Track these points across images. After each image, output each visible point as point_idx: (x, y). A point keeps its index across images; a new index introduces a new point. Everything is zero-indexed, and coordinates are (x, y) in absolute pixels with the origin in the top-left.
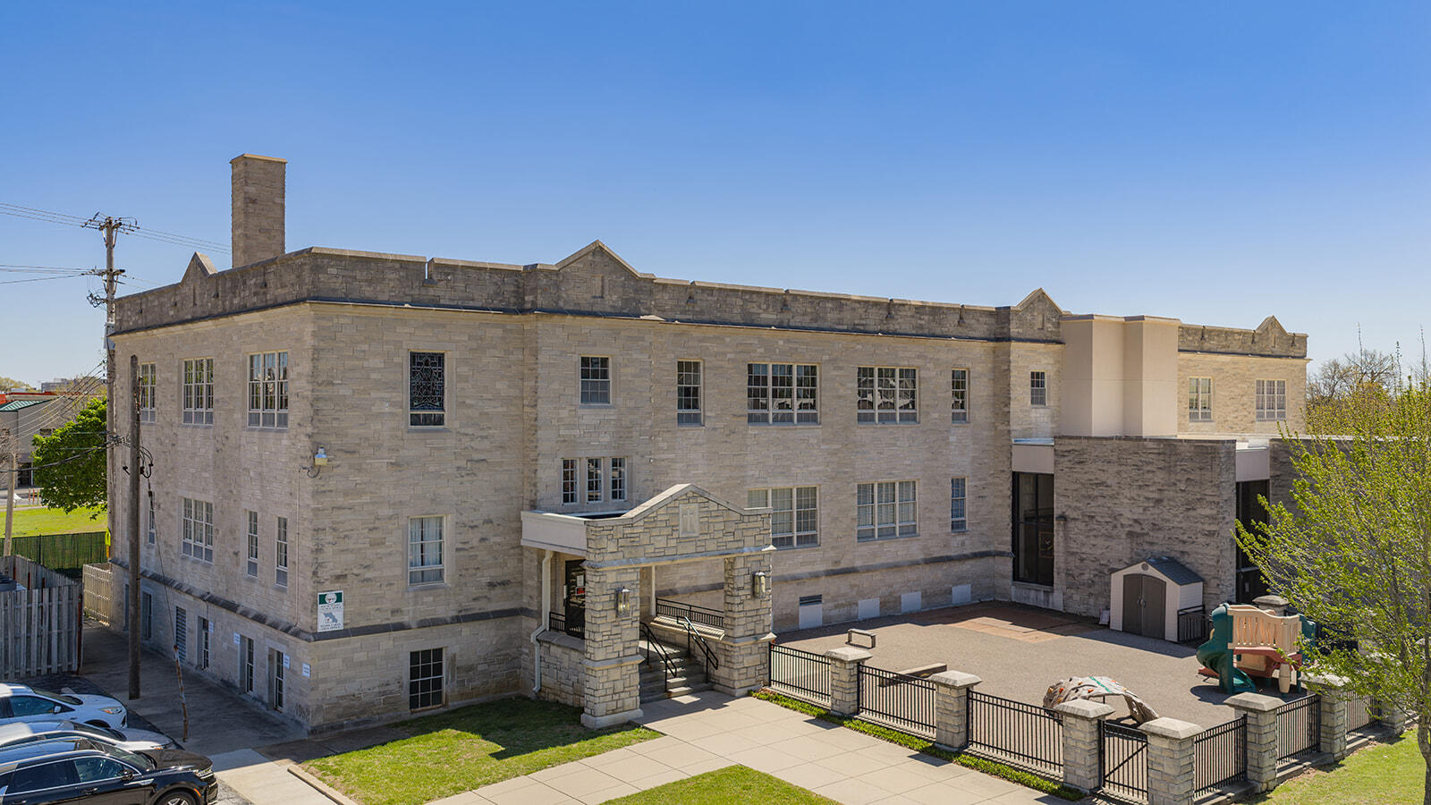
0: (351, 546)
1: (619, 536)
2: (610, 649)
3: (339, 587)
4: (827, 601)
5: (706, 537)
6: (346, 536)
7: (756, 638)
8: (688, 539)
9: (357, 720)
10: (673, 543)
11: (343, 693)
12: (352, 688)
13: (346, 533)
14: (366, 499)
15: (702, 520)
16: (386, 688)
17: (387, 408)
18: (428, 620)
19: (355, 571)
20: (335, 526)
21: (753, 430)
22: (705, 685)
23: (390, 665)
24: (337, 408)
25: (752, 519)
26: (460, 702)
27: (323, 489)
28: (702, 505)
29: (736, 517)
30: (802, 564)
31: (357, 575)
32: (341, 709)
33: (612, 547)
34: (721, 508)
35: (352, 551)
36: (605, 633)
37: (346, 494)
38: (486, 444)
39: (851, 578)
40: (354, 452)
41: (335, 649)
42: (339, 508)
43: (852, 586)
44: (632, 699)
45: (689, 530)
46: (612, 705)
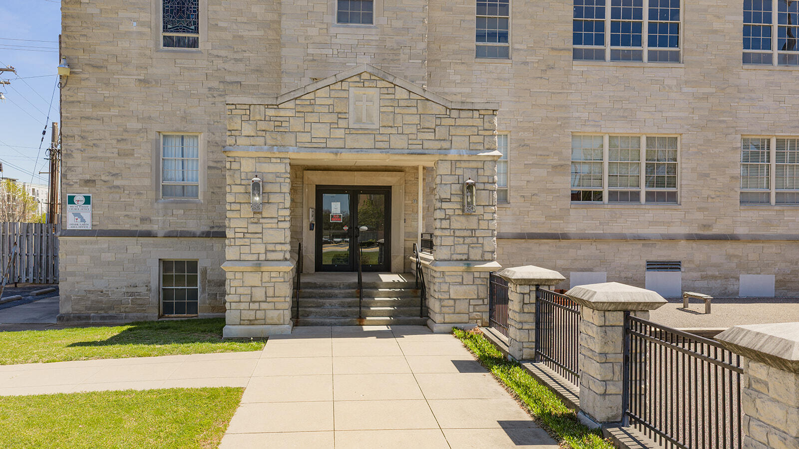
0: (99, 154)
1: (258, 117)
2: (246, 250)
3: (87, 191)
4: (690, 270)
5: (389, 131)
6: (94, 144)
7: (468, 265)
8: (365, 132)
9: (105, 315)
10: (339, 133)
11: (91, 288)
12: (99, 284)
13: (95, 142)
14: (114, 111)
15: (383, 109)
16: (134, 290)
17: (134, 27)
18: (177, 231)
19: (103, 178)
20: (83, 134)
21: (580, 66)
22: (419, 318)
23: (137, 269)
24: (84, 25)
25: (463, 114)
26: (211, 314)
27: (71, 99)
28: (385, 91)
29: (439, 110)
30: (652, 223)
31: (105, 182)
32: (90, 303)
33: (248, 129)
34: (413, 96)
35: (100, 159)
36: (237, 230)
37: (94, 106)
38: (241, 67)
39: (729, 248)
40: (102, 67)
41: (82, 247)
42: (88, 118)
43: (730, 257)
44: (277, 312)
45: (364, 120)
46: (251, 315)
